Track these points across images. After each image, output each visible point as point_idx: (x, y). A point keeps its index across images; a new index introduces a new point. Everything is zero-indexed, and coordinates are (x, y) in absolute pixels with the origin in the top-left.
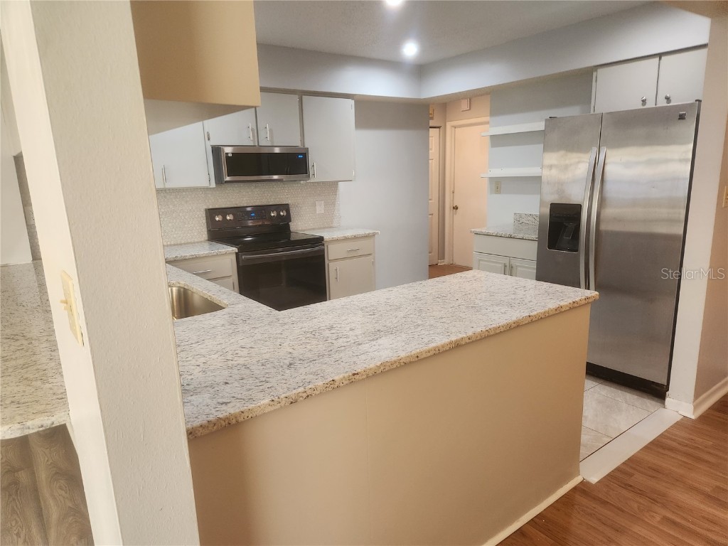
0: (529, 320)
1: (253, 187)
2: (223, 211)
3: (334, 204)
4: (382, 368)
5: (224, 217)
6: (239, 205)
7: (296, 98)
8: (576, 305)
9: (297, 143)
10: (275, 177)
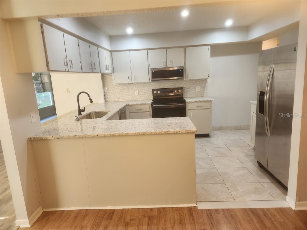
0: (150, 133)
1: (170, 82)
2: (157, 90)
3: (205, 87)
4: (85, 136)
5: (157, 92)
6: (164, 88)
7: (182, 49)
8: (179, 132)
9: (183, 65)
10: (171, 78)
